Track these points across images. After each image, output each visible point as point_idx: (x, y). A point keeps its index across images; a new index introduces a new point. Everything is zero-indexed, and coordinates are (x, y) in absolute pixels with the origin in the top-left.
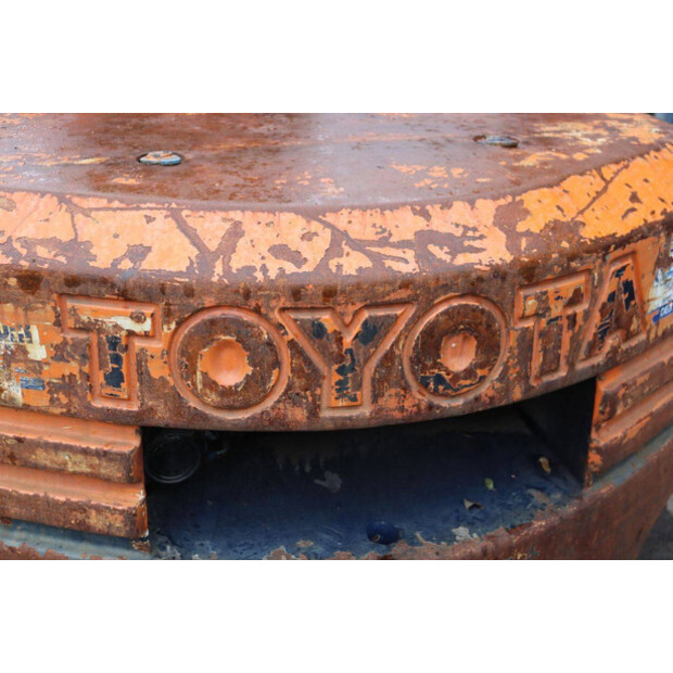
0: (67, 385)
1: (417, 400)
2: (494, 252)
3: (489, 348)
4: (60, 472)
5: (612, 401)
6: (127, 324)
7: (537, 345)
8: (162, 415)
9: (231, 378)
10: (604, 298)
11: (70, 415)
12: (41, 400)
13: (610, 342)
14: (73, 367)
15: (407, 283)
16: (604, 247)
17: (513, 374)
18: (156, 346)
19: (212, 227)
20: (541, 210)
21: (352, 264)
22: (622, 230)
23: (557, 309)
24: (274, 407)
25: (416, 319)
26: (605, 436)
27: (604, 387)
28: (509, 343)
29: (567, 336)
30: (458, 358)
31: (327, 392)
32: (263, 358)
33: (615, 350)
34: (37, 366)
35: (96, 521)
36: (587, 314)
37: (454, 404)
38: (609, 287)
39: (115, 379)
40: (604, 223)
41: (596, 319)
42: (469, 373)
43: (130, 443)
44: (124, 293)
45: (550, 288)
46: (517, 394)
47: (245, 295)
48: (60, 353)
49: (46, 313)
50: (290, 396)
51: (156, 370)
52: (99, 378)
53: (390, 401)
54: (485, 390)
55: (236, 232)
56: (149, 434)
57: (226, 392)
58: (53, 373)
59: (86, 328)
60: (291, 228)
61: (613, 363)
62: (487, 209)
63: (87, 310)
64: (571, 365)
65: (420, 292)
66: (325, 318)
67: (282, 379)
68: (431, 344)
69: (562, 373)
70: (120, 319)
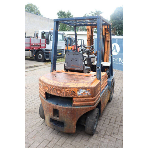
1: (56, 94)
2: (61, 86)
4: (43, 93)
7: (64, 93)
8: (45, 91)
10: (71, 91)
12: (42, 89)
13: (72, 95)
17: (62, 94)
18: (45, 86)
20: (67, 84)
21: (53, 84)
23: (66, 91)
25: (56, 89)
26: (73, 103)
27: (74, 99)
28: (62, 92)
29: (67, 93)
32: (49, 89)
33: (73, 96)
36: (69, 92)
41: (70, 93)
42: (59, 93)
44: (44, 83)
45: (65, 89)
46: (63, 96)
47: (48, 85)
51: (45, 88)
54: (60, 95)
57: (47, 90)
59: (43, 85)
60: (52, 81)
62: (63, 83)
64: (68, 96)
65: (56, 87)
66: (51, 87)
69: (67, 96)
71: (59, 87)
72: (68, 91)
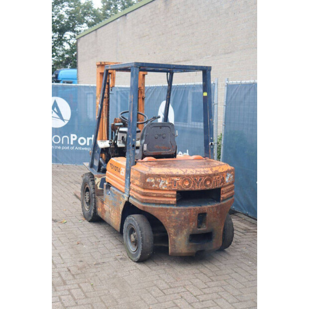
0: (170, 187)
1: (205, 187)
2: (210, 172)
3: (211, 182)
4: (167, 197)
5: (223, 191)
6: (177, 179)
8: (180, 189)
9: (187, 184)
11: (170, 190)
12: (166, 189)
13: (222, 184)
14: (170, 184)
15: (203, 175)
16: (221, 173)
18: (180, 182)
19: (184, 170)
20: (214, 169)
21: (198, 173)
22: (222, 171)
24: (191, 188)
26: (222, 196)
27: (222, 190)
30: (208, 183)
31: (196, 187)
32: (190, 183)
34: (167, 185)
35: (171, 203)
37: (208, 188)
38: (222, 177)
39: (175, 185)
40: (220, 170)
43: (175, 193)
44: (177, 176)
46: (214, 188)
47: (188, 176)
48: (169, 183)
49: (168, 179)
50: (193, 186)
51: (180, 184)
52: (173, 185)
53: (202, 187)
54: (211, 187)
55: (187, 170)
56: (178, 192)
57: (186, 186)
58: (168, 185)
59: (172, 180)
60: (192, 170)
61: (223, 187)
62: (209, 169)
63: (173, 178)
65: (205, 176)
67: (192, 184)
68: (206, 181)
70: (176, 179)
71: (209, 175)
72: (218, 178)
